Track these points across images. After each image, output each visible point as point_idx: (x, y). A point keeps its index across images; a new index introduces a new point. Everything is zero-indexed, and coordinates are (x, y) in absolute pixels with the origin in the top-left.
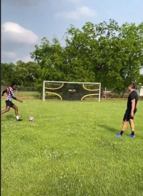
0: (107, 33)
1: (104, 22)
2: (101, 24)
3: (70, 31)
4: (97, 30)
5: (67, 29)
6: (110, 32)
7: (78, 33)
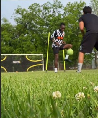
0: (52, 12)
1: (48, 2)
2: (45, 4)
3: (18, 12)
4: (44, 9)
5: (15, 10)
6: (55, 10)
7: (25, 12)
